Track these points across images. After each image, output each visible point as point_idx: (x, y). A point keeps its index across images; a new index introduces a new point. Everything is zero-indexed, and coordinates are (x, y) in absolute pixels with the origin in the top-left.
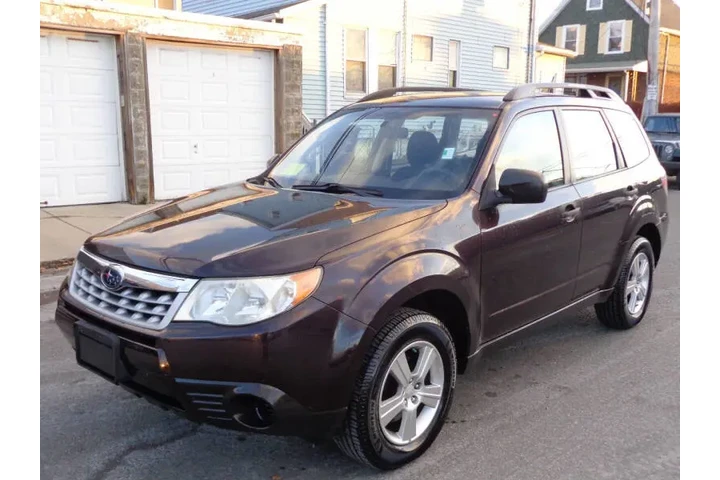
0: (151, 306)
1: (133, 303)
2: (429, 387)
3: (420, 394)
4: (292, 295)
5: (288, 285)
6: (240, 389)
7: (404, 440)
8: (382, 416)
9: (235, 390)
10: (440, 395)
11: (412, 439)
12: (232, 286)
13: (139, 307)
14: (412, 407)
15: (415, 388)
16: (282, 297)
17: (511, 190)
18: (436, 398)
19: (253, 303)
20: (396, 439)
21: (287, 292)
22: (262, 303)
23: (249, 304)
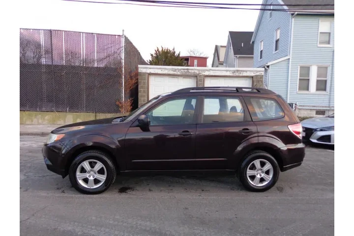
8: (78, 177)
10: (105, 178)
11: (91, 188)
14: (92, 178)
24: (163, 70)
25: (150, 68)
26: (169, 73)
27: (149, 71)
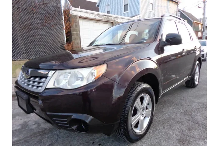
0: (39, 83)
1: (34, 82)
2: (147, 110)
3: (144, 113)
4: (94, 75)
5: (93, 71)
6: (74, 116)
7: (140, 131)
8: (132, 123)
9: (72, 117)
10: (151, 113)
11: (142, 130)
12: (70, 73)
13: (36, 84)
14: (142, 118)
15: (143, 111)
16: (91, 77)
17: (170, 40)
18: (149, 114)
19: (79, 79)
20: (137, 131)
21: (92, 74)
22: (82, 79)
23: (78, 80)
24: (91, 15)
25: (80, 12)
26: (95, 18)
27: (79, 14)
